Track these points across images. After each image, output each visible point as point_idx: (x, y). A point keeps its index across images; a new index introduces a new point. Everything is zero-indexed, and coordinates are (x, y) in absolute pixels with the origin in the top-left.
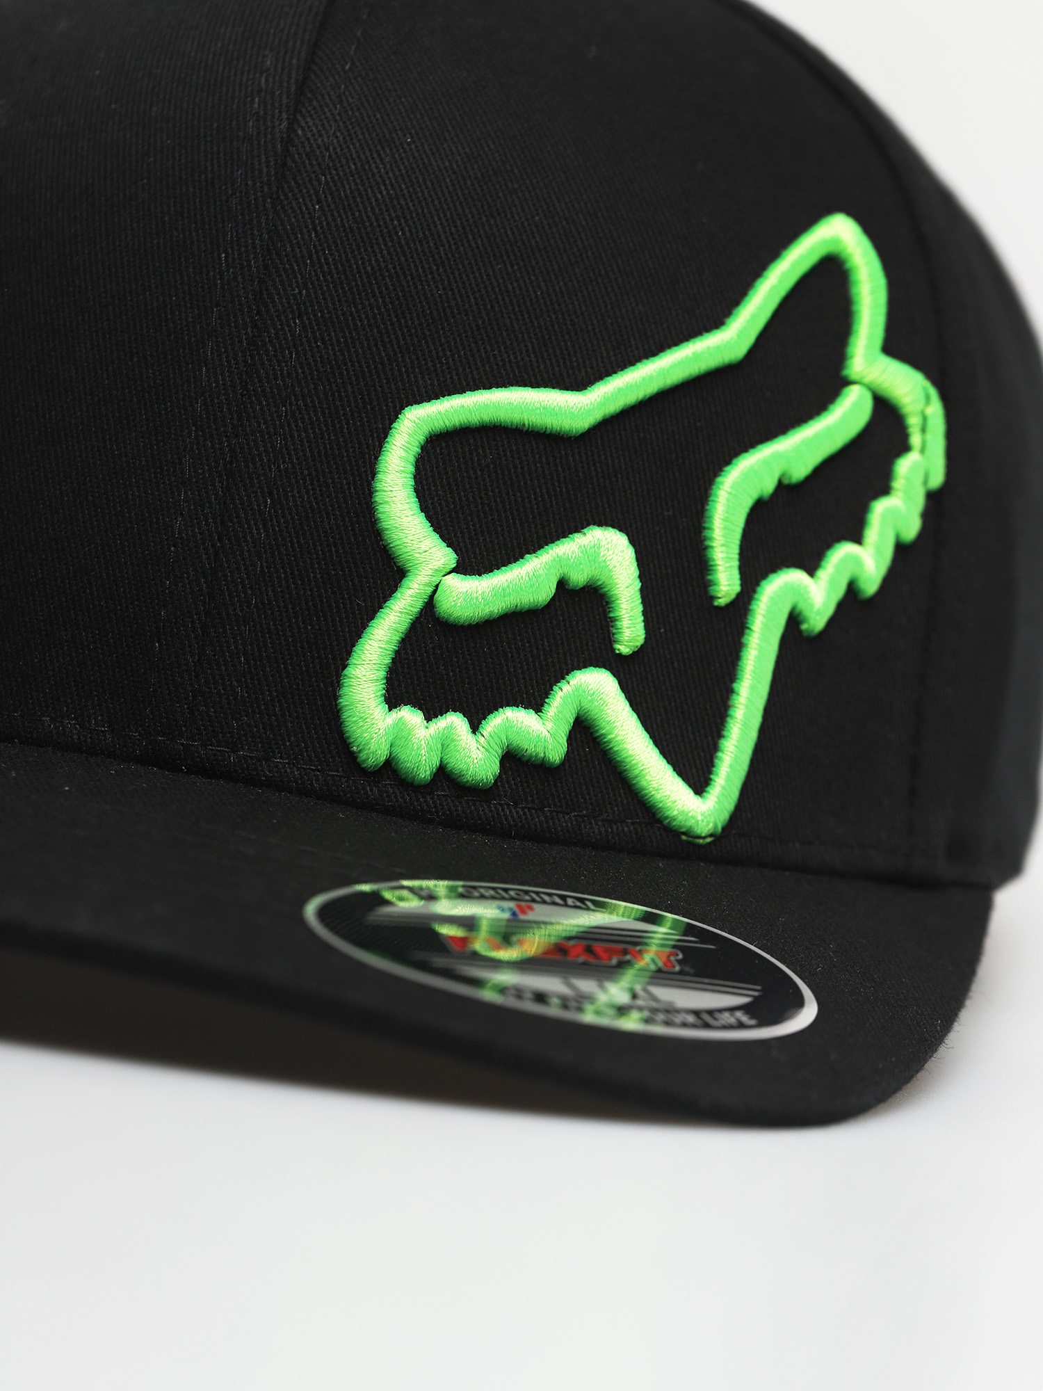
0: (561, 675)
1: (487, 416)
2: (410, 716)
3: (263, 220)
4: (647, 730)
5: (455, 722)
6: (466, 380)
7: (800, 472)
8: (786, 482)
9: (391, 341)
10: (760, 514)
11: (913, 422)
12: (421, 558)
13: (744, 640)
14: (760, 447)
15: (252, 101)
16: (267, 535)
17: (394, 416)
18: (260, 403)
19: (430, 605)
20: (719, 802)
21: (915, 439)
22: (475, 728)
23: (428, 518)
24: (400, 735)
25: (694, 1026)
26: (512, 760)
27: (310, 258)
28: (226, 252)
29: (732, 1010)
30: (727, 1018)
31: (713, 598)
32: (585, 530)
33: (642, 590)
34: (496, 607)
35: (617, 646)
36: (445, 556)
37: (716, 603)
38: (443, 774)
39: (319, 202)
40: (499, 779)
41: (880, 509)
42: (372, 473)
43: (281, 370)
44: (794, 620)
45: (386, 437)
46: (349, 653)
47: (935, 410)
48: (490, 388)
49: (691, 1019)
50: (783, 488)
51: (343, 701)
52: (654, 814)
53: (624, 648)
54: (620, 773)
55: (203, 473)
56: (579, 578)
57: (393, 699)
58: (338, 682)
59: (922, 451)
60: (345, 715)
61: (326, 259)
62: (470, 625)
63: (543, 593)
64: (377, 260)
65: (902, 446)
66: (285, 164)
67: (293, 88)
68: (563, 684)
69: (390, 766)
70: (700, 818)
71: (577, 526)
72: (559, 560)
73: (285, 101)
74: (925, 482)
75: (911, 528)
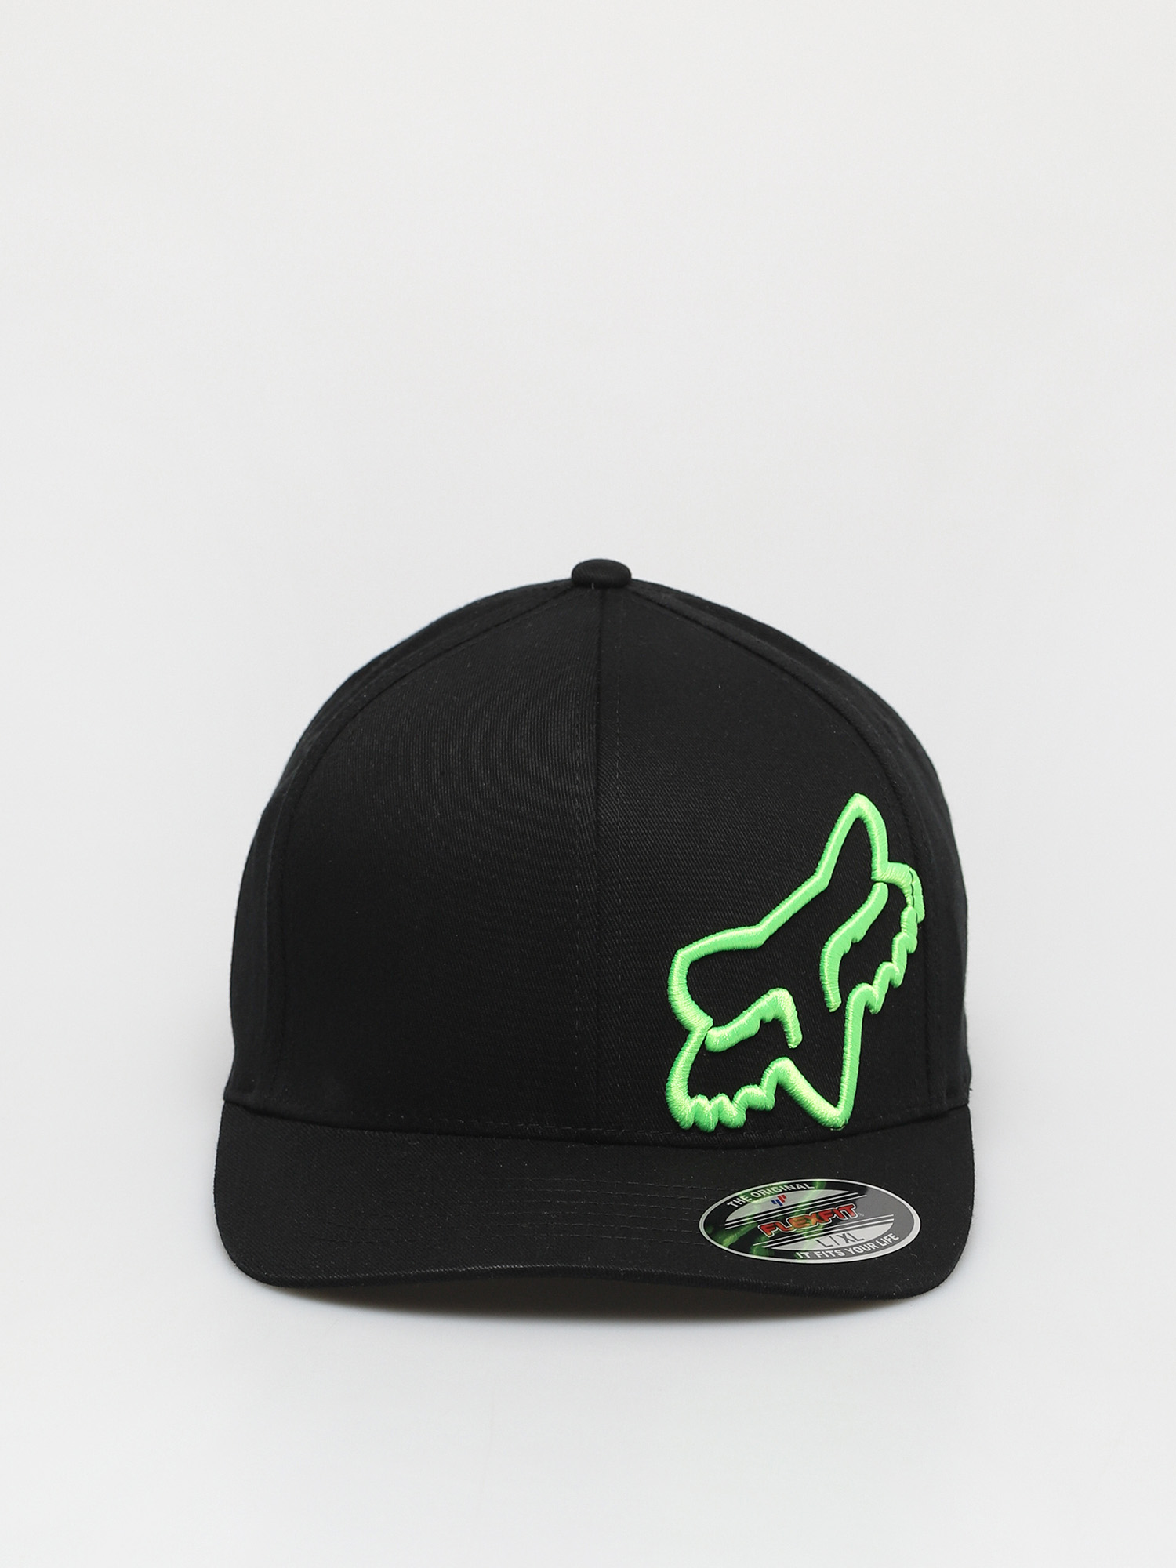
0: (766, 1065)
1: (717, 948)
2: (701, 1100)
3: (593, 866)
4: (809, 1082)
5: (722, 1098)
6: (704, 931)
7: (860, 936)
8: (854, 942)
9: (665, 919)
10: (846, 961)
11: (907, 892)
12: (695, 1025)
13: (846, 1025)
14: (840, 928)
15: (575, 802)
16: (621, 1023)
17: (672, 956)
18: (608, 959)
19: (703, 1045)
20: (845, 1108)
21: (909, 900)
22: (731, 1099)
23: (697, 1003)
24: (698, 1111)
25: (876, 1250)
26: (751, 1112)
27: (620, 882)
28: (578, 884)
29: (886, 1234)
30: (887, 1240)
31: (829, 1009)
32: (768, 993)
33: (798, 1016)
34: (734, 1041)
35: (789, 1045)
36: (709, 1021)
37: (830, 1011)
38: (720, 1125)
39: (619, 853)
40: (746, 1122)
41: (898, 940)
42: (666, 986)
43: (615, 941)
44: (867, 1009)
45: (670, 967)
46: (668, 1075)
47: (917, 883)
48: (715, 933)
49: (873, 1246)
50: (854, 945)
51: (669, 1099)
52: (817, 1122)
53: (793, 1045)
54: (799, 1106)
55: (585, 997)
56: (769, 1018)
57: (692, 1093)
58: (665, 1089)
59: (913, 906)
60: (671, 1106)
61: (628, 882)
62: (723, 1051)
63: (754, 1029)
64: (652, 879)
65: (904, 904)
66: (598, 835)
67: (594, 792)
68: (768, 1070)
69: (695, 1126)
70: (838, 1119)
71: (765, 991)
72: (759, 1011)
73: (591, 801)
74: (917, 921)
75: (913, 945)
